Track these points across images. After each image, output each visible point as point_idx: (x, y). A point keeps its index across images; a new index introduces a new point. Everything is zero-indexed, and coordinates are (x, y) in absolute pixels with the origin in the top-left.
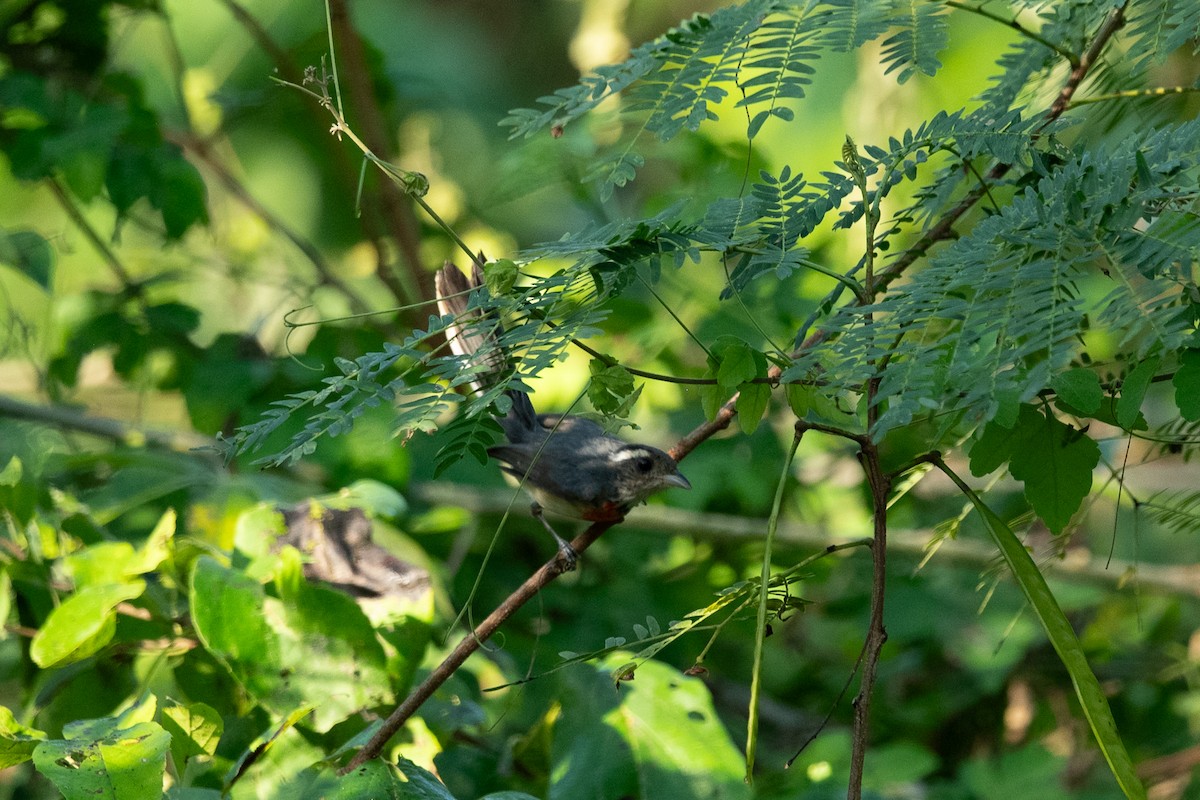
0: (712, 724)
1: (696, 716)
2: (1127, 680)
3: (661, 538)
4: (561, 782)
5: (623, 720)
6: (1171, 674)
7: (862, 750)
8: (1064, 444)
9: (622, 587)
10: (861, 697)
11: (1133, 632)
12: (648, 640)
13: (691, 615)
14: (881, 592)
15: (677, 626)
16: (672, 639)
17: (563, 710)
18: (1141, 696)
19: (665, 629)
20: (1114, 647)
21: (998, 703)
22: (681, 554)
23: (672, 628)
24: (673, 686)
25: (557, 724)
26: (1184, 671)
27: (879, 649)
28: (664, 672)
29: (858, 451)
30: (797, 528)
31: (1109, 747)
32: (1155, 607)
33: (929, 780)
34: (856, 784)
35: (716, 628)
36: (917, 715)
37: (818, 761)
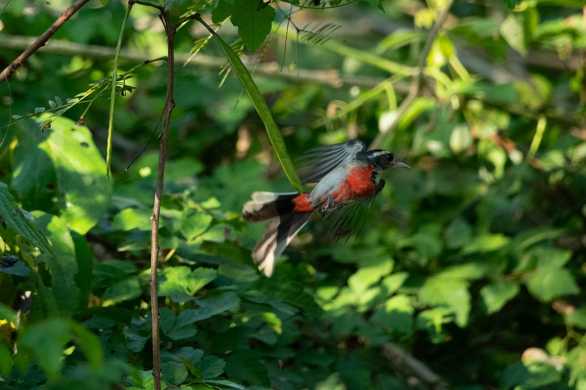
0: (92, 148)
1: (84, 145)
2: (297, 127)
3: (68, 57)
4: (18, 177)
5: (49, 146)
6: (318, 124)
7: (164, 160)
8: (258, 9)
9: (48, 81)
10: (163, 134)
11: (301, 103)
12: (57, 108)
13: (78, 96)
14: (172, 83)
15: (71, 101)
16: (69, 107)
17: (19, 141)
18: (303, 134)
19: (65, 103)
20: (290, 111)
21: (233, 138)
22: (77, 65)
23: (69, 102)
24: (73, 130)
25: (16, 149)
26: (325, 122)
27: (171, 111)
28: (68, 123)
29: (160, 14)
30: (134, 52)
31: (283, 160)
32: (311, 91)
33: (199, 176)
34: (161, 177)
35: (90, 102)
36: (193, 144)
37: (144, 167)
